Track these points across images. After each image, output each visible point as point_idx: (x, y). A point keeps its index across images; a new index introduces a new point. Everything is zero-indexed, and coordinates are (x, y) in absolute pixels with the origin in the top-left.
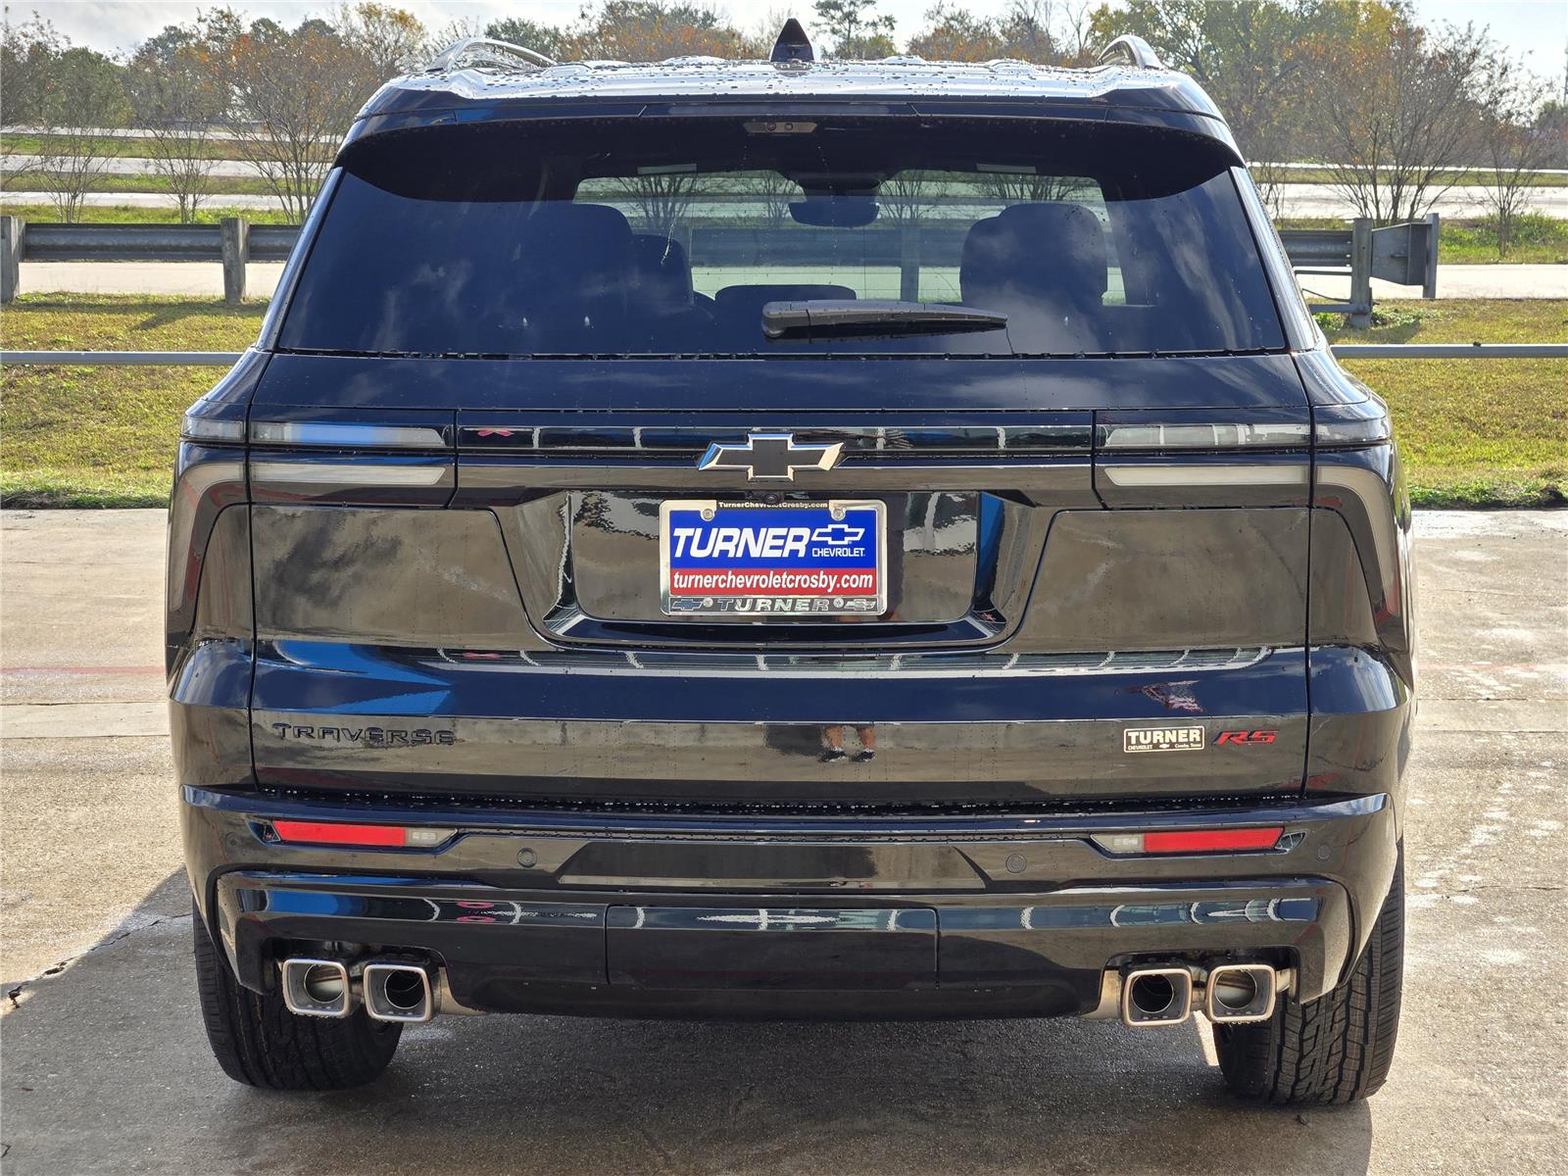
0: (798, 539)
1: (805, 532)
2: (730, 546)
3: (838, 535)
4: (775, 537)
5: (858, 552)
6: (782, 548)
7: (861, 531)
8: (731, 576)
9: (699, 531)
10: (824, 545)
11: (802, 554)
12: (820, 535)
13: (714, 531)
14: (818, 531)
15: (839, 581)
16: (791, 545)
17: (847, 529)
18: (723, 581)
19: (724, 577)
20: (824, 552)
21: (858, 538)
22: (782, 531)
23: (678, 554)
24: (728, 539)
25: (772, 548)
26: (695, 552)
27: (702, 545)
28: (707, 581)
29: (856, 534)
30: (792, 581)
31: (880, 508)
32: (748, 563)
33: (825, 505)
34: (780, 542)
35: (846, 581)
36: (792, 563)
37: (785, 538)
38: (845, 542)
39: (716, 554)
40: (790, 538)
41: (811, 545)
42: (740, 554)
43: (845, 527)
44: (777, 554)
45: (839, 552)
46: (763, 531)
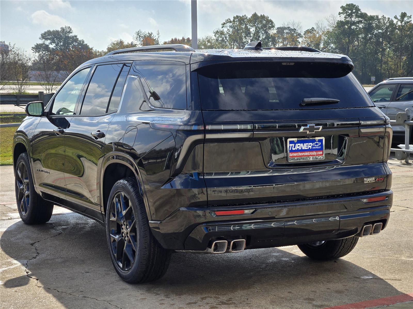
0: (310, 145)
1: (311, 144)
2: (299, 147)
3: (317, 144)
4: (307, 145)
5: (320, 147)
6: (308, 147)
7: (320, 143)
8: (299, 153)
9: (294, 144)
10: (314, 146)
11: (311, 148)
12: (314, 144)
13: (296, 144)
14: (313, 143)
15: (317, 153)
16: (309, 147)
17: (318, 143)
18: (298, 154)
19: (298, 153)
20: (314, 148)
21: (320, 145)
22: (307, 144)
23: (290, 149)
24: (299, 146)
25: (306, 147)
26: (293, 149)
27: (294, 147)
28: (295, 154)
29: (319, 144)
30: (309, 154)
31: (323, 138)
32: (302, 151)
33: (315, 138)
34: (307, 146)
35: (318, 153)
36: (309, 150)
37: (308, 145)
38: (318, 146)
39: (297, 149)
40: (309, 145)
41: (312, 146)
42: (301, 149)
43: (318, 142)
44: (307, 148)
45: (317, 147)
46: (304, 144)
